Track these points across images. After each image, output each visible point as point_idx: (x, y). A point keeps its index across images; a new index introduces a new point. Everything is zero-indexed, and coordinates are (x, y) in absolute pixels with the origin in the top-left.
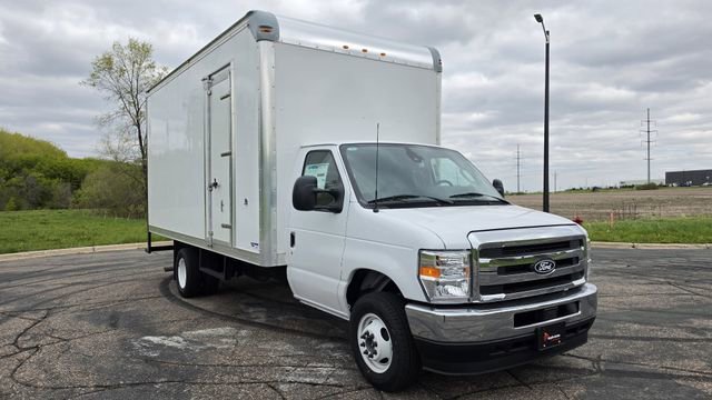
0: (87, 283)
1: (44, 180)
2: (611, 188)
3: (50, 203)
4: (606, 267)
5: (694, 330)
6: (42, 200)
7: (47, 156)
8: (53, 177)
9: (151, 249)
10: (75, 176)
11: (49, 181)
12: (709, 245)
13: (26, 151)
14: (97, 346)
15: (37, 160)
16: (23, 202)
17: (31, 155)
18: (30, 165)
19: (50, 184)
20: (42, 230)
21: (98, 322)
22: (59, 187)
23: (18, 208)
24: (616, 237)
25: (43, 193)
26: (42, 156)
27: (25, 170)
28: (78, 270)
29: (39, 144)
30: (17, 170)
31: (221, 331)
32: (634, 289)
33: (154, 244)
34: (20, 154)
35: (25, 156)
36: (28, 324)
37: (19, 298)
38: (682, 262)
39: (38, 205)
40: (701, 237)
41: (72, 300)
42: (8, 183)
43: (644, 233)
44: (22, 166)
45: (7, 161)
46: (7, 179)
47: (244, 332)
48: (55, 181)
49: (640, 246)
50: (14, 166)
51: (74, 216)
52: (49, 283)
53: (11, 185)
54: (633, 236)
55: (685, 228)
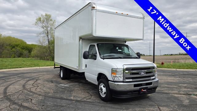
0: (42, 75)
1: (21, 50)
2: (176, 54)
3: (22, 56)
4: (166, 74)
5: (179, 86)
6: (20, 55)
7: (21, 43)
8: (23, 49)
9: (55, 68)
10: (29, 49)
11: (22, 50)
12: (196, 70)
13: (16, 42)
14: (50, 86)
15: (19, 45)
16: (15, 55)
17: (17, 43)
18: (17, 46)
19: (22, 51)
20: (24, 63)
21: (49, 82)
22: (25, 52)
23: (14, 57)
24: (172, 68)
25: (20, 53)
26: (20, 43)
27: (16, 47)
28: (38, 72)
29: (19, 40)
30: (14, 47)
31: (76, 84)
32: (170, 78)
33: (55, 66)
34: (15, 43)
35: (16, 43)
36: (33, 82)
37: (29, 77)
38: (186, 73)
39: (19, 57)
40: (194, 68)
41: (40, 78)
42: (11, 50)
43: (180, 66)
44: (15, 46)
45: (11, 45)
46: (11, 49)
47: (81, 84)
48: (24, 50)
49: (178, 70)
50: (13, 46)
51: (31, 59)
52: (33, 75)
53: (13, 51)
54: (177, 67)
55: (191, 65)
